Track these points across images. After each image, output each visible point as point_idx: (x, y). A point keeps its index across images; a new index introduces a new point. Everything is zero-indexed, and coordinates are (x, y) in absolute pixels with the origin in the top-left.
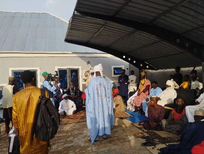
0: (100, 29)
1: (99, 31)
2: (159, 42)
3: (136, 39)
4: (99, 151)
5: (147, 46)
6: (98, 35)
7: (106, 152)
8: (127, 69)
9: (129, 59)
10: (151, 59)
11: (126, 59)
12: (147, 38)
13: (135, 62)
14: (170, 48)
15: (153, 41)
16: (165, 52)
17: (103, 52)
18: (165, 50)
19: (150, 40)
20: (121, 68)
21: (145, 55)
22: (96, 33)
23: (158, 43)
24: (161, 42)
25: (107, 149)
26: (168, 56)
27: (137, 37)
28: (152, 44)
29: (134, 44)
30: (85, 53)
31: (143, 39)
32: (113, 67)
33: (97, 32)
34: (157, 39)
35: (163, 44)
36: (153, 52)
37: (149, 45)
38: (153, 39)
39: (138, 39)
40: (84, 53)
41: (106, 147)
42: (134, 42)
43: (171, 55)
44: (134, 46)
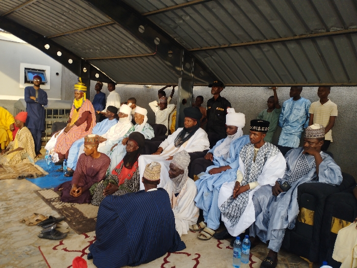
2: (111, 25)
3: (64, 9)
5: (89, 29)
8: (57, 74)
9: (59, 54)
10: (103, 59)
11: (51, 53)
12: (86, 12)
13: (70, 61)
14: (132, 42)
15: (99, 20)
16: (124, 49)
18: (125, 45)
19: (93, 16)
20: (43, 71)
21: (91, 50)
23: (110, 27)
24: (116, 26)
26: (130, 58)
27: (67, 6)
28: (100, 27)
29: (63, 21)
31: (79, 13)
32: (23, 66)
34: (107, 19)
35: (119, 31)
36: (105, 46)
37: (94, 28)
38: (99, 18)
39: (70, 10)
42: (63, 15)
43: (135, 58)
44: (65, 25)
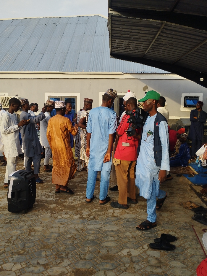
0: (156, 34)
1: (154, 37)
4: (121, 217)
6: (155, 44)
7: (130, 220)
11: (204, 84)
17: (168, 72)
20: (198, 97)
22: (151, 42)
25: (134, 216)
30: (142, 73)
32: (184, 95)
33: (153, 40)
40: (139, 74)
41: (134, 213)
